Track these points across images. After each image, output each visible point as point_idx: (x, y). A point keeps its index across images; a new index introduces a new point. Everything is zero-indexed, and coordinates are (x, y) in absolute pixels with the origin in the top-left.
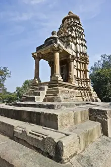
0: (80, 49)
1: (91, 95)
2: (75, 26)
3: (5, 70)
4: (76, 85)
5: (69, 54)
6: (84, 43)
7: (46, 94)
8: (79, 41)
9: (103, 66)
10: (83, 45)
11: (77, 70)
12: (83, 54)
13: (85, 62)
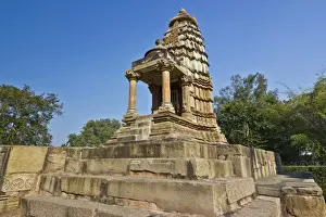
0: (199, 66)
1: (217, 137)
2: (189, 32)
3: (53, 99)
4: (195, 122)
5: (182, 75)
6: (204, 58)
7: (150, 132)
8: (197, 55)
9: (236, 96)
10: (202, 61)
11: (195, 98)
12: (204, 75)
13: (207, 87)
